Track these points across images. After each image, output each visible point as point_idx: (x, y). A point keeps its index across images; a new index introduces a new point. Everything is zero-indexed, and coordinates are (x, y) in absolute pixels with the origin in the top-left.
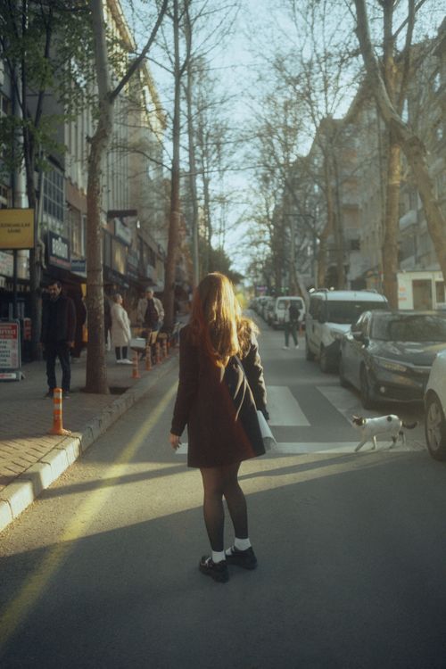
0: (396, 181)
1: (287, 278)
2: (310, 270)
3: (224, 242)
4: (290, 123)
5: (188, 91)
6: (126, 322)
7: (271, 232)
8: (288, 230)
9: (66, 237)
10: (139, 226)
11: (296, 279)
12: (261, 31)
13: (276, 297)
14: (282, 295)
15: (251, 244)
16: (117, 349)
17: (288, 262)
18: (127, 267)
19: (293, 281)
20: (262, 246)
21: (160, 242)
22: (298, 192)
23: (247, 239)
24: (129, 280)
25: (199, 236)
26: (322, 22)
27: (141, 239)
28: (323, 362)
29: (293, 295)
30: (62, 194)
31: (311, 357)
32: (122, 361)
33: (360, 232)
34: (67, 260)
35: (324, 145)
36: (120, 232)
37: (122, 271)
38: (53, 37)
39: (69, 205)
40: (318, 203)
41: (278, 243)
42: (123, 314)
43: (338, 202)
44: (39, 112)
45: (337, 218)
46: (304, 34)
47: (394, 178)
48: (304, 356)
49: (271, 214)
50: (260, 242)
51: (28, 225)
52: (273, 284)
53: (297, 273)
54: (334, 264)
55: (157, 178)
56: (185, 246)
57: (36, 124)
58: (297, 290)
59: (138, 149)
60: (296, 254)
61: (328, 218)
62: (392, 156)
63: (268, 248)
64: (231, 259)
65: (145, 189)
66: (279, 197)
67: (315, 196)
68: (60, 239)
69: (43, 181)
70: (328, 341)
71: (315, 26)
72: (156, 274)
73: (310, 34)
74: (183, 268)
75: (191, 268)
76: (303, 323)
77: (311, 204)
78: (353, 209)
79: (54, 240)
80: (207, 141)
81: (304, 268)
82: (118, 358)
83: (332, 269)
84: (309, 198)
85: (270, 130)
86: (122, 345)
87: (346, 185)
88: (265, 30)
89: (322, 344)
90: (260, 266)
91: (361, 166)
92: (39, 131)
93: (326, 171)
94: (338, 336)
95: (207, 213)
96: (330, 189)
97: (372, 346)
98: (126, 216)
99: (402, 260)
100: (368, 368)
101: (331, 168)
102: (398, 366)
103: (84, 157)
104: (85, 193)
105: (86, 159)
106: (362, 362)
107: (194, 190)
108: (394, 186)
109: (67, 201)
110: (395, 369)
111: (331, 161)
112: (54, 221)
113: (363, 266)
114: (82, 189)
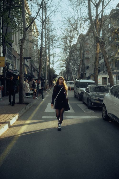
0: (98, 52)
1: (70, 76)
2: (76, 74)
3: (53, 66)
4: (71, 36)
5: (45, 26)
7: (66, 64)
8: (70, 64)
9: (12, 64)
10: (31, 62)
11: (72, 77)
12: (64, 11)
13: (67, 81)
14: (69, 81)
15: (61, 67)
16: (26, 93)
17: (70, 72)
18: (28, 72)
19: (71, 77)
20: (63, 68)
21: (37, 66)
22: (73, 54)
23: (59, 66)
24: (29, 76)
25: (47, 65)
26: (80, 10)
27: (32, 65)
28: (79, 98)
29: (71, 81)
30: (11, 53)
31: (75, 96)
32: (27, 97)
33: (89, 64)
34: (12, 70)
35: (80, 42)
36: (26, 63)
37: (26, 74)
38: (11, 12)
39: (13, 56)
40: (78, 56)
41: (68, 67)
42: (28, 85)
43: (83, 56)
44: (7, 31)
45: (83, 60)
46: (75, 12)
47: (98, 51)
48: (74, 96)
49: (66, 59)
50: (63, 67)
51: (3, 61)
52: (66, 78)
53: (73, 75)
54: (82, 73)
55: (36, 49)
56: (43, 67)
57: (6, 35)
58: (72, 79)
59: (32, 42)
60: (72, 70)
61: (81, 60)
62: (97, 45)
63: (65, 68)
64: (55, 71)
65: (33, 52)
66: (68, 55)
67: (78, 55)
68: (11, 65)
69: (6, 49)
70: (80, 92)
71: (78, 10)
72: (35, 74)
73: (77, 13)
74: (43, 73)
75: (45, 73)
76: (74, 88)
77: (76, 57)
78: (87, 58)
79: (9, 65)
80: (50, 40)
81: (74, 74)
82: (26, 96)
83: (82, 74)
84: (76, 55)
85: (66, 37)
86: (27, 92)
87: (86, 52)
88: (65, 11)
89: (78, 93)
90: (63, 73)
91: (90, 47)
92: (7, 37)
93: (80, 48)
94: (82, 91)
95: (49, 58)
96: (81, 53)
97: (91, 93)
98: (28, 59)
99: (100, 72)
100: (89, 99)
101: (82, 48)
102: (97, 98)
103: (17, 44)
104: (17, 53)
105: (18, 44)
106: (88, 97)
107: (46, 52)
108: (97, 53)
109: (12, 55)
110: (96, 99)
111: (82, 46)
112: (9, 60)
113: (90, 73)
114: (17, 52)
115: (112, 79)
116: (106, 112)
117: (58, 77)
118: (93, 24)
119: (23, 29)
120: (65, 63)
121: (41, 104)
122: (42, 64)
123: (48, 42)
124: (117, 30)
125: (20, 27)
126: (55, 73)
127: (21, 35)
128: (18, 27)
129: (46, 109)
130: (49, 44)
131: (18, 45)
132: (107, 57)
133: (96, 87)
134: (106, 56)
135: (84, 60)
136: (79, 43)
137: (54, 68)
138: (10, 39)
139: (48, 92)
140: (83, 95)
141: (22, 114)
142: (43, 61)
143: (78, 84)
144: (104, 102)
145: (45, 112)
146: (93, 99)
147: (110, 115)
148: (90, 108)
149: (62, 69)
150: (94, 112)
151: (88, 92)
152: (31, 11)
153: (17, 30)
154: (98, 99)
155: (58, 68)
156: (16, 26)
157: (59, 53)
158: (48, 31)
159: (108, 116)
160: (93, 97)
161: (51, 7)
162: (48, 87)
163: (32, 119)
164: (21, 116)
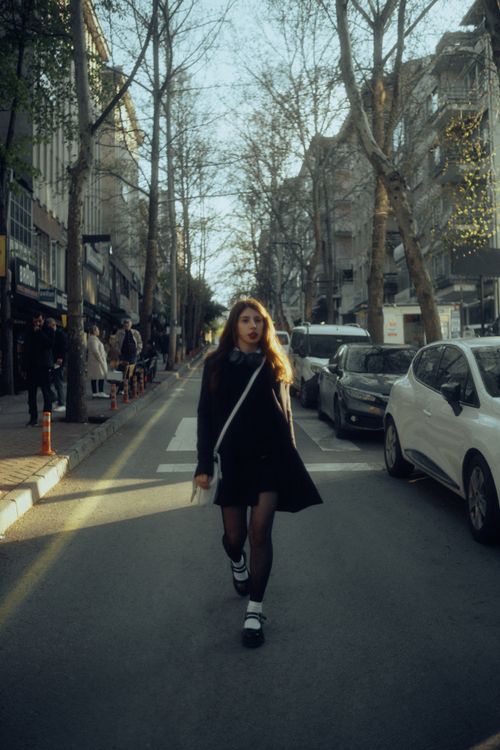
0: (383, 212)
2: (298, 302)
3: (204, 270)
4: (277, 143)
5: (167, 108)
6: (103, 355)
7: (256, 260)
8: (276, 259)
9: (34, 264)
10: (111, 252)
11: (282, 312)
15: (235, 274)
16: (93, 382)
18: (99, 297)
19: (279, 315)
20: (246, 275)
21: (134, 270)
22: (285, 218)
23: (231, 267)
24: (103, 313)
25: (177, 265)
26: (312, 36)
27: (114, 267)
28: (304, 397)
30: (30, 217)
32: (98, 394)
33: (353, 262)
34: (35, 289)
35: (313, 168)
36: (91, 259)
37: (93, 302)
38: (26, 50)
39: (37, 229)
40: (308, 229)
41: (265, 275)
42: (100, 347)
43: (328, 229)
44: (10, 133)
45: (327, 246)
46: (292, 48)
47: (382, 208)
49: (257, 240)
50: (244, 271)
53: (284, 305)
54: (324, 296)
55: (133, 201)
56: (162, 275)
57: (8, 146)
59: (114, 172)
60: (283, 286)
61: (317, 245)
63: (253, 278)
64: (212, 289)
65: (119, 211)
66: (266, 222)
67: (305, 222)
68: (28, 266)
69: (10, 203)
70: (308, 375)
71: (305, 39)
72: (130, 305)
73: (300, 50)
74: (160, 298)
75: (168, 299)
77: (300, 230)
78: (345, 237)
79: (21, 267)
80: (186, 161)
81: (292, 300)
82: (94, 391)
84: (299, 223)
85: (255, 152)
86: (97, 378)
87: (338, 212)
89: (303, 378)
91: (353, 191)
92: (11, 154)
93: (314, 196)
94: (318, 371)
95: (186, 237)
96: (319, 216)
97: (346, 378)
98: (98, 241)
99: (396, 293)
100: (341, 400)
101: (321, 193)
102: (368, 396)
103: (54, 180)
104: (54, 216)
105: (57, 182)
106: (336, 395)
107: (172, 215)
108: (381, 217)
109: (34, 225)
110: (365, 399)
111: (322, 185)
112: (21, 247)
113: (356, 299)
114: (51, 212)
115: (433, 323)
116: (397, 444)
117: (223, 313)
118: (359, 101)
119: (75, 118)
120: (255, 256)
121: (153, 421)
122: (158, 260)
123: (183, 172)
124: (452, 126)
125: (63, 113)
126: (213, 299)
127: (67, 144)
128: (55, 112)
129: (173, 439)
130: (185, 179)
131: (57, 188)
132: (416, 233)
133: (372, 355)
134: (410, 229)
135: (330, 244)
136: (309, 174)
137: (206, 277)
138: (25, 164)
139: (181, 375)
140: (318, 387)
141: (82, 456)
142: (163, 248)
143: (302, 342)
144: (392, 408)
145: (169, 449)
146: (354, 398)
147: (410, 453)
148: (345, 434)
149: (242, 283)
150: (357, 449)
151: (336, 371)
152: (110, 44)
153: (52, 125)
154: (374, 399)
155: (223, 279)
156: (49, 109)
157: (227, 215)
158: (180, 125)
159: (406, 461)
160: (356, 393)
161: (192, 31)
162: (184, 357)
163: (120, 476)
164: (77, 466)
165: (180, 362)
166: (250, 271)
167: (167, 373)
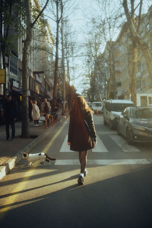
1: (96, 96)
2: (104, 93)
3: (74, 83)
4: (97, 42)
7: (90, 80)
8: (96, 79)
9: (18, 80)
10: (44, 77)
11: (99, 96)
13: (92, 102)
14: (94, 101)
15: (84, 84)
17: (96, 90)
18: (40, 91)
20: (87, 85)
21: (52, 83)
22: (100, 66)
23: (82, 82)
24: (42, 97)
25: (65, 81)
26: (108, 6)
27: (45, 82)
29: (98, 101)
30: (17, 65)
33: (121, 80)
34: (19, 89)
35: (109, 49)
36: (38, 79)
37: (38, 93)
40: (106, 70)
41: (93, 84)
42: (37, 108)
43: (114, 69)
46: (102, 10)
49: (90, 73)
50: (86, 83)
51: (3, 75)
52: (91, 98)
53: (100, 94)
54: (112, 91)
55: (51, 61)
59: (44, 49)
60: (99, 88)
61: (110, 75)
63: (89, 85)
64: (76, 89)
65: (47, 64)
66: (93, 68)
68: (16, 81)
69: (10, 60)
71: (106, 7)
72: (50, 94)
73: (104, 11)
74: (60, 92)
75: (63, 92)
76: (102, 111)
77: (104, 70)
78: (119, 72)
79: (14, 81)
80: (68, 47)
81: (102, 92)
84: (104, 68)
87: (116, 64)
90: (86, 92)
91: (122, 56)
93: (109, 58)
95: (68, 73)
96: (111, 65)
97: (131, 120)
98: (40, 73)
100: (130, 129)
101: (112, 58)
106: (127, 127)
108: (135, 62)
109: (18, 68)
111: (112, 56)
112: (14, 75)
113: (122, 92)
121: (55, 136)
126: (76, 92)
135: (114, 74)
136: (108, 51)
139: (67, 117)
140: (117, 123)
143: (109, 106)
145: (60, 151)
149: (86, 87)
153: (22, 32)
155: (80, 86)
156: (21, 27)
160: (136, 127)
162: (68, 111)
165: (66, 112)
166: (88, 83)
167: (62, 116)
